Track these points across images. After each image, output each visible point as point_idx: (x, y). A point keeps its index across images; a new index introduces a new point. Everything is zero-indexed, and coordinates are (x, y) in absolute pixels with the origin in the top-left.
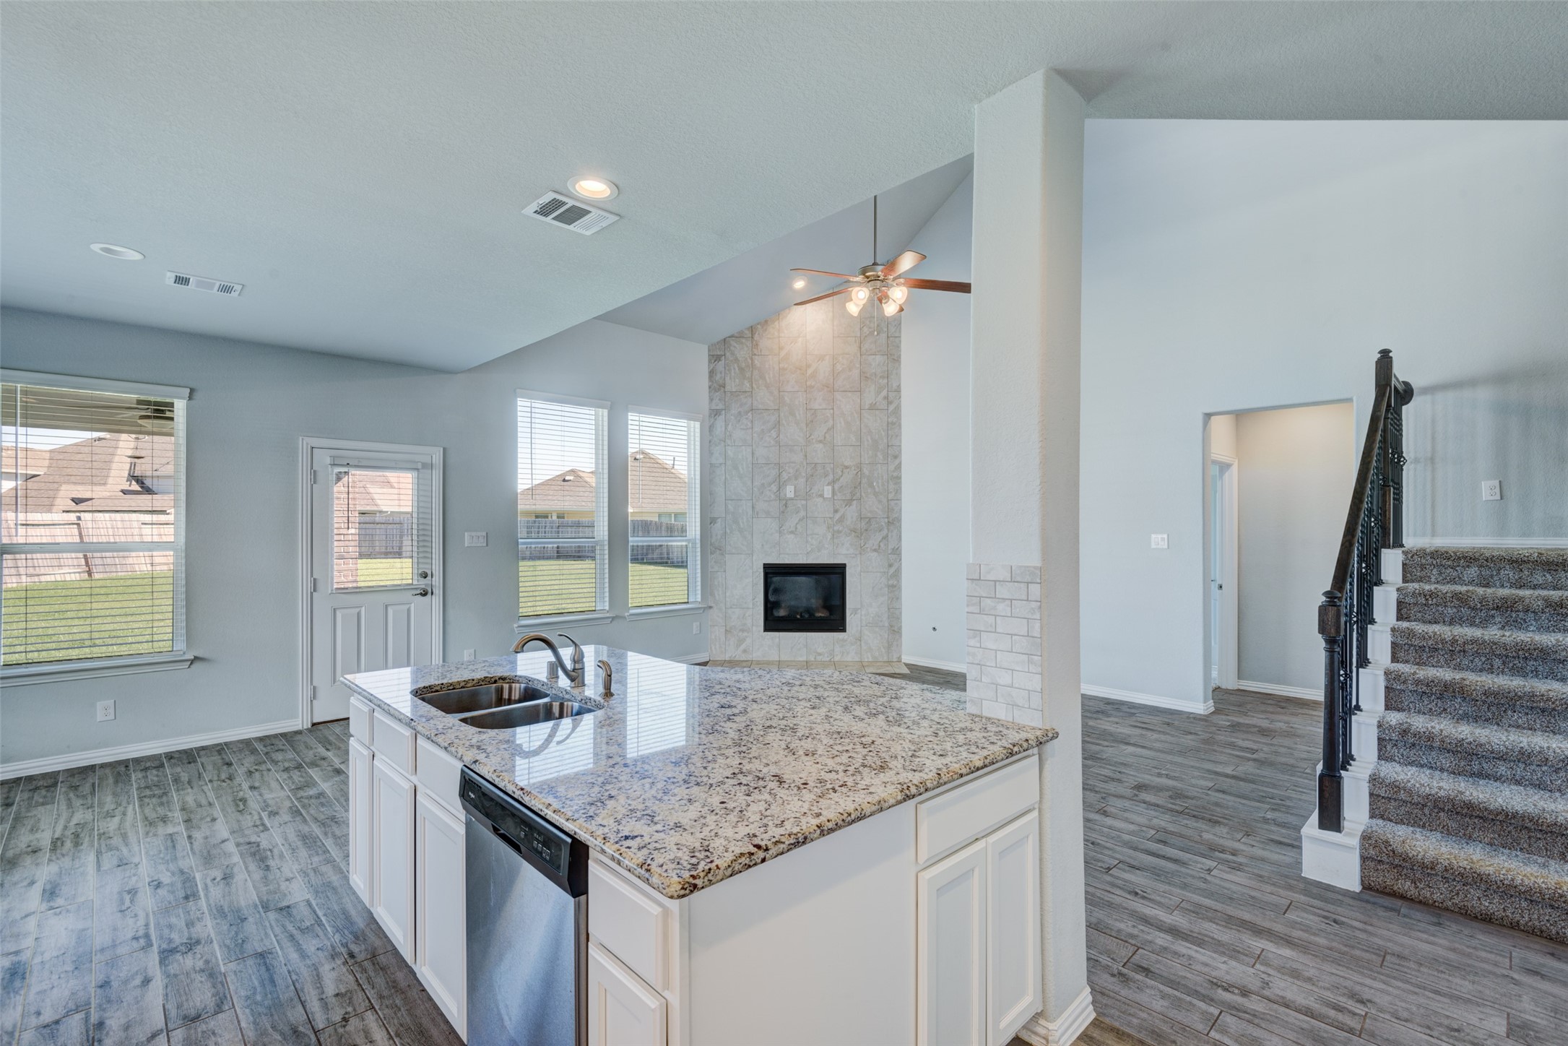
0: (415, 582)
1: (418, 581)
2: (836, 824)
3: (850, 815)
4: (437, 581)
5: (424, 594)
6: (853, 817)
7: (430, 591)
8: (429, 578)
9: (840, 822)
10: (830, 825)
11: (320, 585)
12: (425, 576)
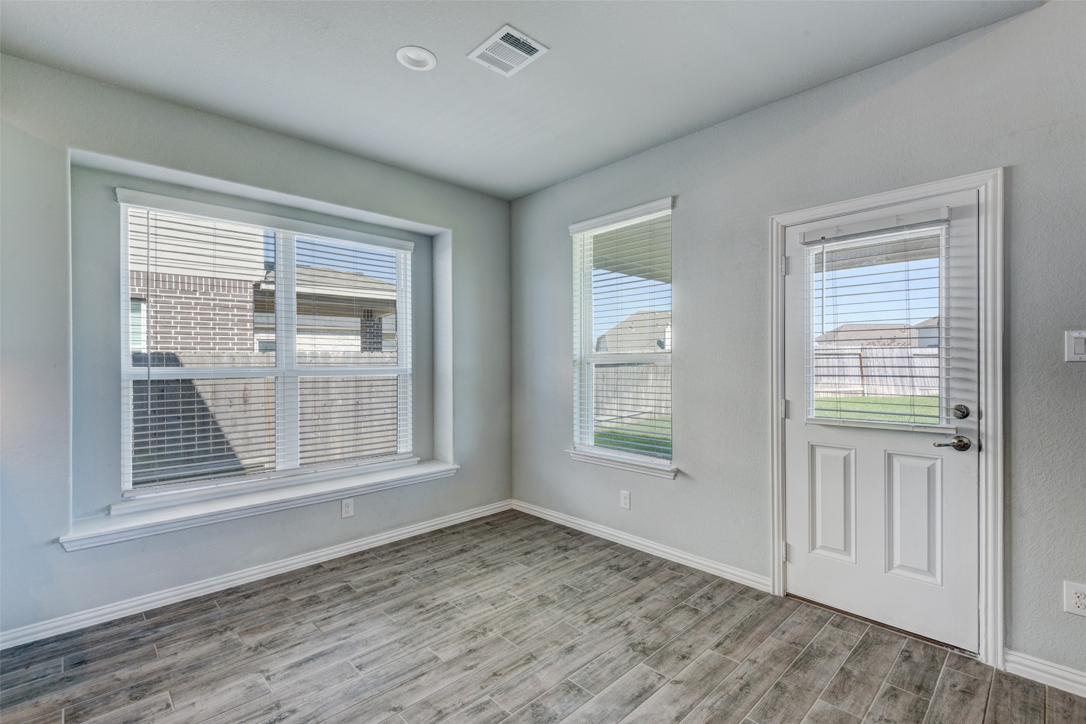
0: (944, 424)
1: (948, 421)
4: (992, 424)
5: (962, 446)
7: (975, 442)
8: (973, 418)
11: (794, 410)
12: (964, 414)
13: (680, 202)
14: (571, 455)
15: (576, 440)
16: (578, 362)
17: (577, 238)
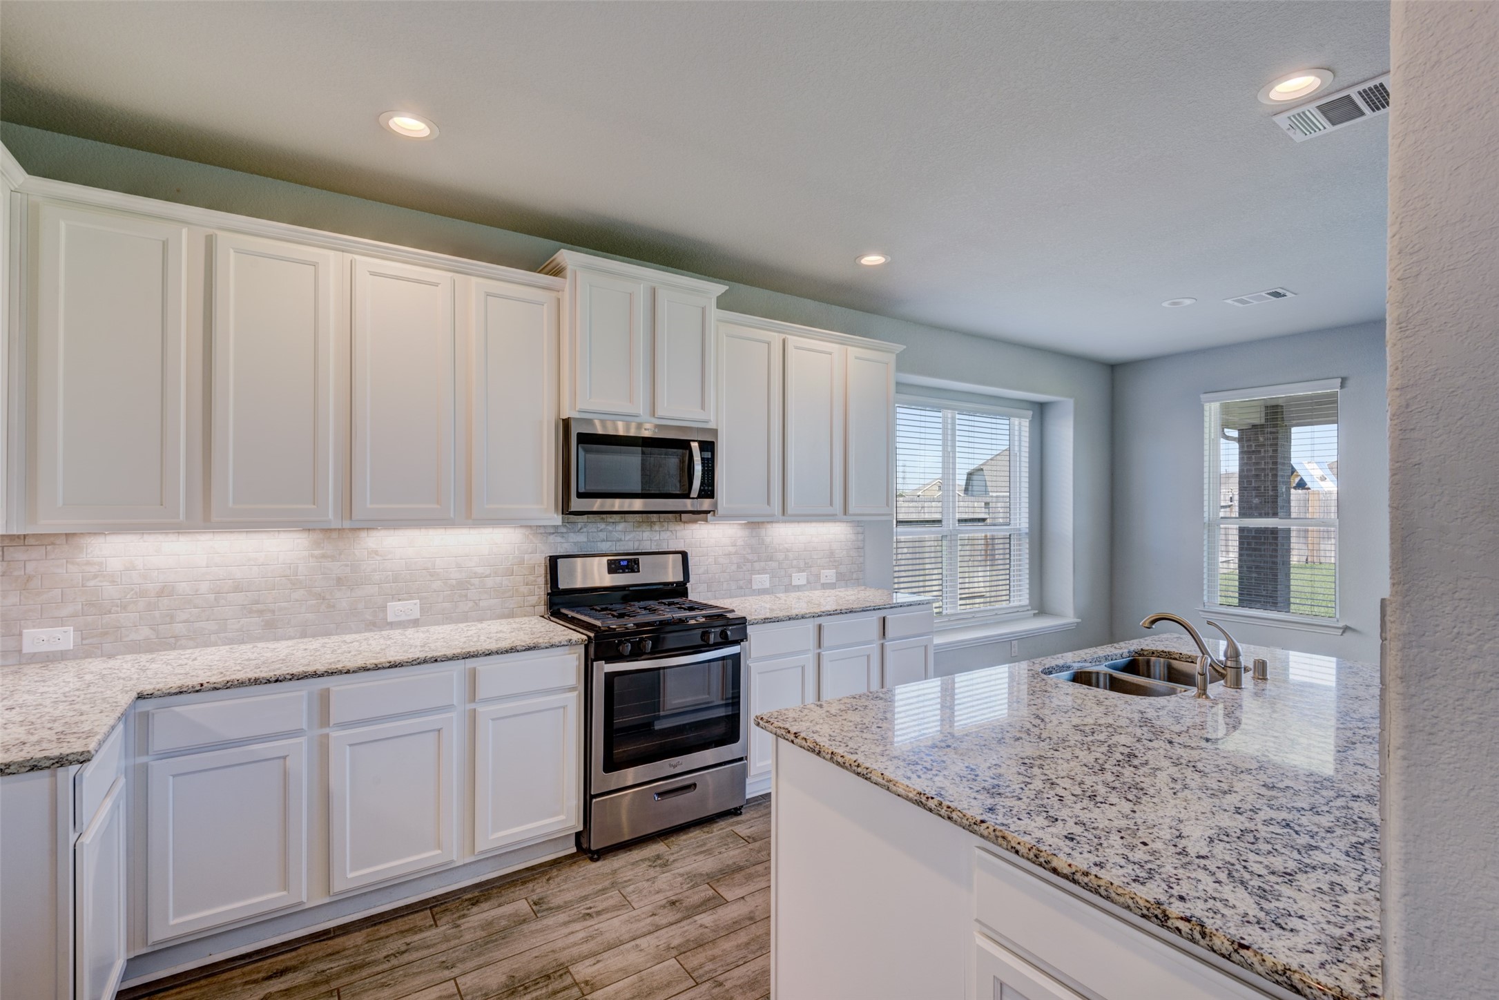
2: (844, 763)
3: (858, 766)
6: (859, 770)
9: (847, 764)
10: (840, 760)
13: (1349, 383)
14: (1200, 613)
15: (1205, 598)
16: (1206, 525)
17: (1207, 406)
